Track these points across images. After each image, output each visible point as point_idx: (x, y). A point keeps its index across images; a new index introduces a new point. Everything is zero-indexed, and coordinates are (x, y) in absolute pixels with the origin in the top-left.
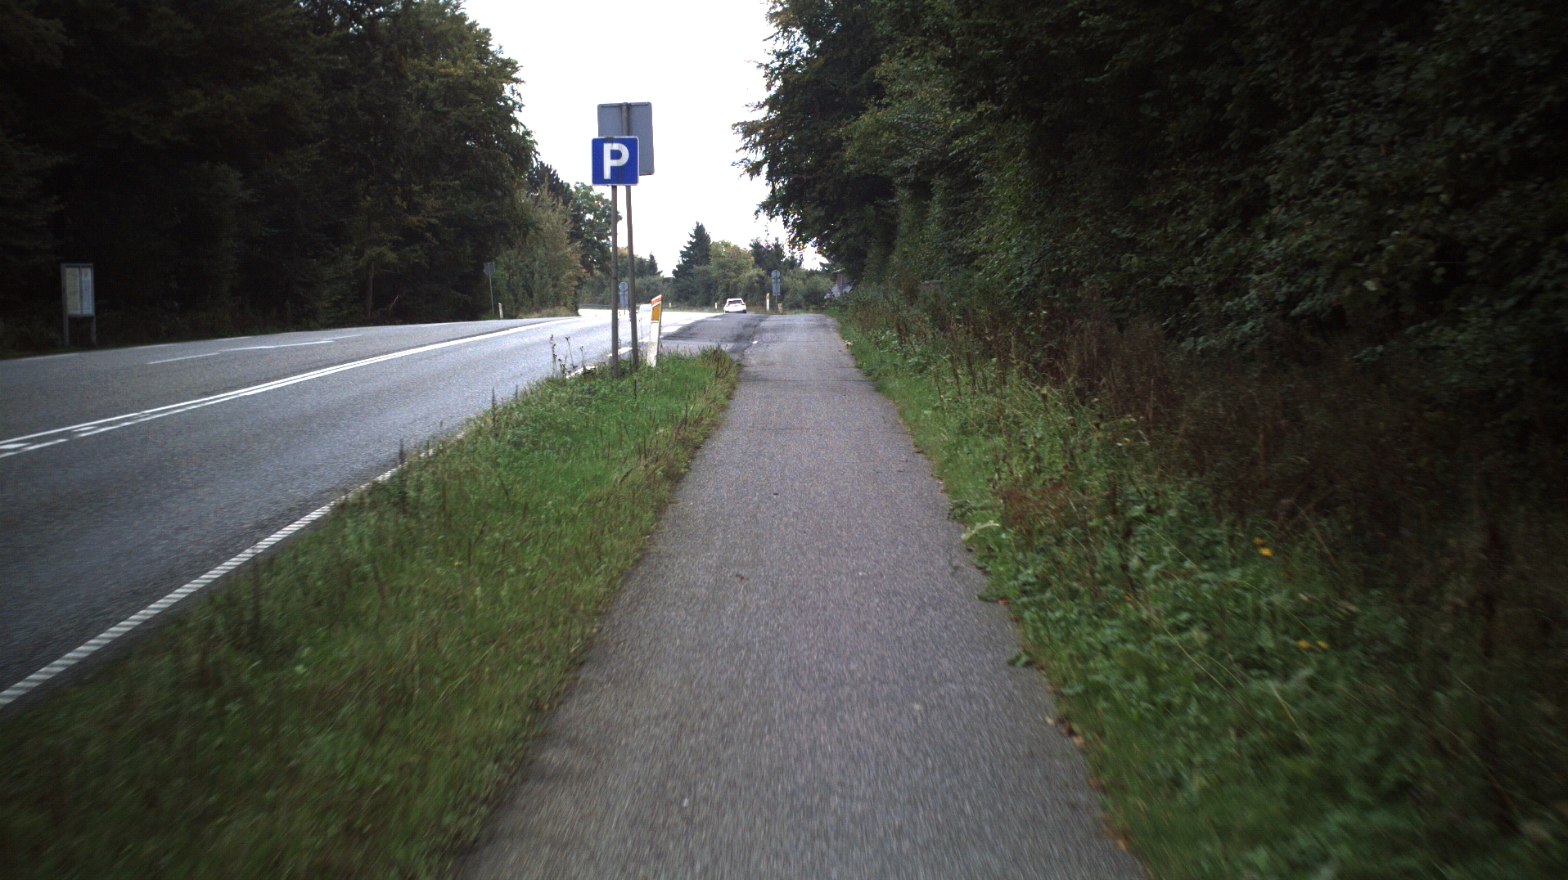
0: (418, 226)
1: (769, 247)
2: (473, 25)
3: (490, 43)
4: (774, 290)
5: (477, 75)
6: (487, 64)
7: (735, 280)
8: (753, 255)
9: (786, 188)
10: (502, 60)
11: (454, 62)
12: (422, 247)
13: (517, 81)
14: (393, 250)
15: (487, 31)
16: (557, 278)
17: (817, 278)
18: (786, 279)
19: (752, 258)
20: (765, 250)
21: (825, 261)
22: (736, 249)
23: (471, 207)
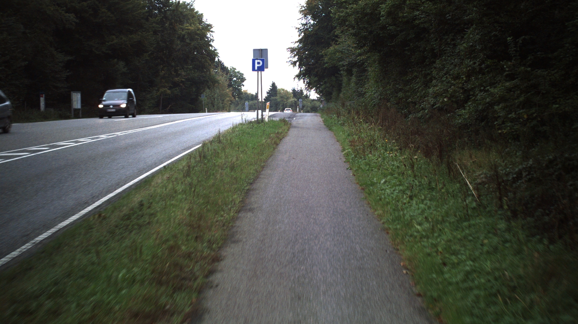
0: (178, 82)
1: (298, 91)
2: (197, 12)
3: (203, 18)
4: (300, 106)
5: (198, 29)
6: (202, 26)
7: (286, 102)
8: (293, 93)
9: (305, 70)
10: (207, 24)
11: (191, 25)
12: (179, 88)
13: (212, 32)
14: (169, 89)
15: (202, 14)
16: (223, 100)
17: (315, 102)
18: (304, 102)
19: (292, 95)
20: (297, 92)
21: (318, 96)
22: (286, 91)
23: (196, 75)
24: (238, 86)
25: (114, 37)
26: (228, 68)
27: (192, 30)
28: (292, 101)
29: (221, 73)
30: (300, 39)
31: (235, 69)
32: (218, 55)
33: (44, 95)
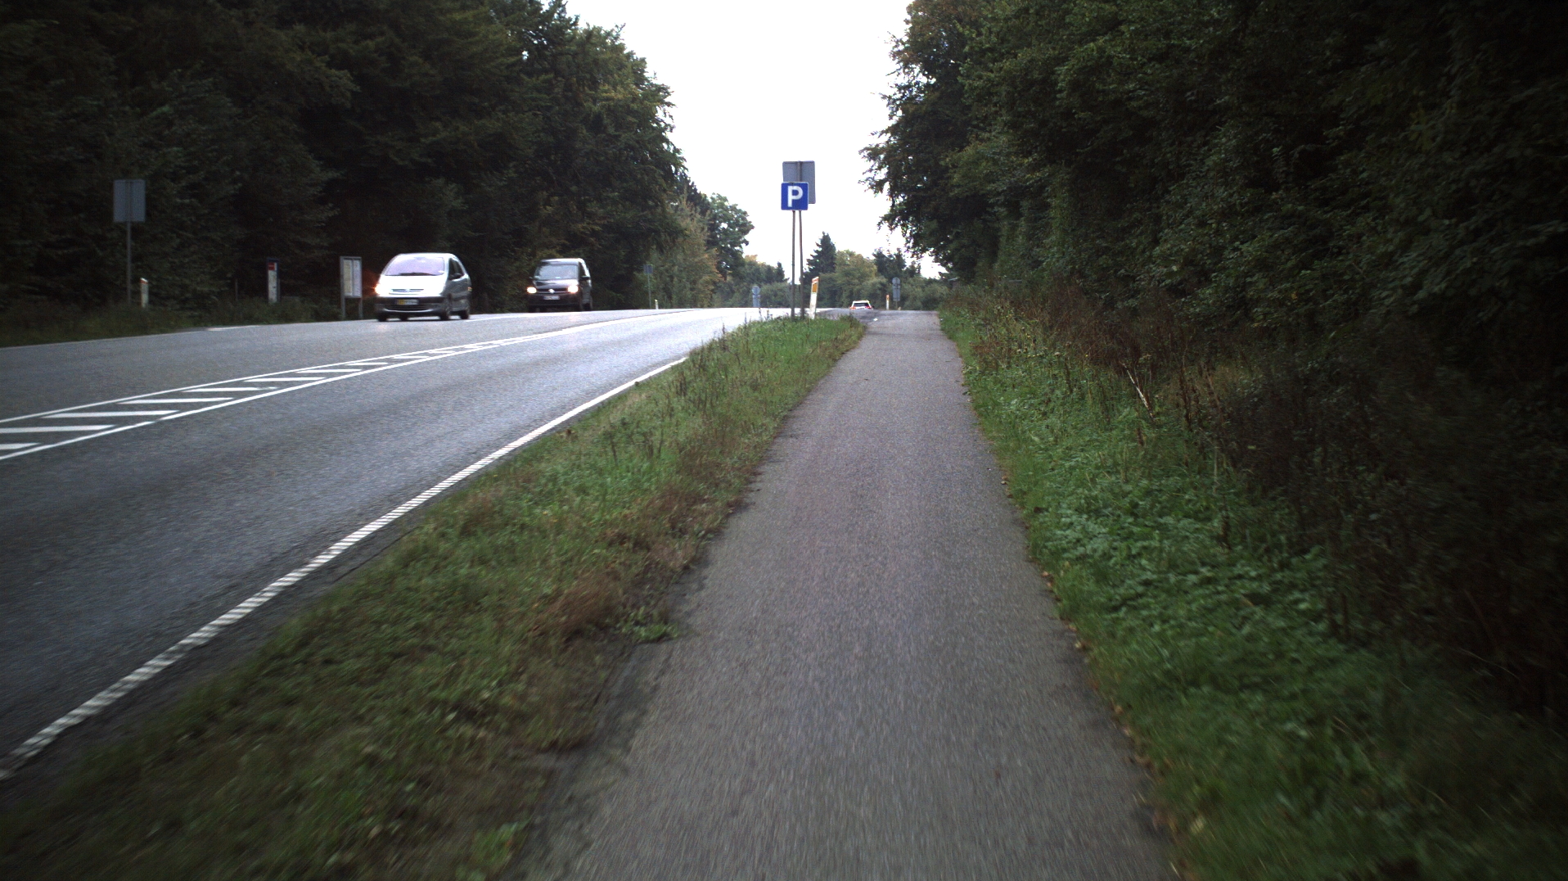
1: (891, 256)
2: (630, 55)
3: (646, 70)
4: (894, 294)
5: (635, 99)
6: (642, 89)
7: (858, 287)
8: (876, 264)
9: (905, 203)
10: (656, 85)
11: (615, 88)
12: (584, 250)
13: (669, 104)
15: (643, 60)
16: (694, 282)
17: (936, 286)
18: (907, 287)
19: (875, 267)
20: (887, 259)
22: (860, 257)
23: (628, 216)
24: (733, 245)
25: (438, 124)
26: (705, 196)
27: (619, 100)
28: (874, 285)
29: (687, 210)
30: (893, 126)
31: (725, 200)
32: (684, 164)
33: (276, 264)
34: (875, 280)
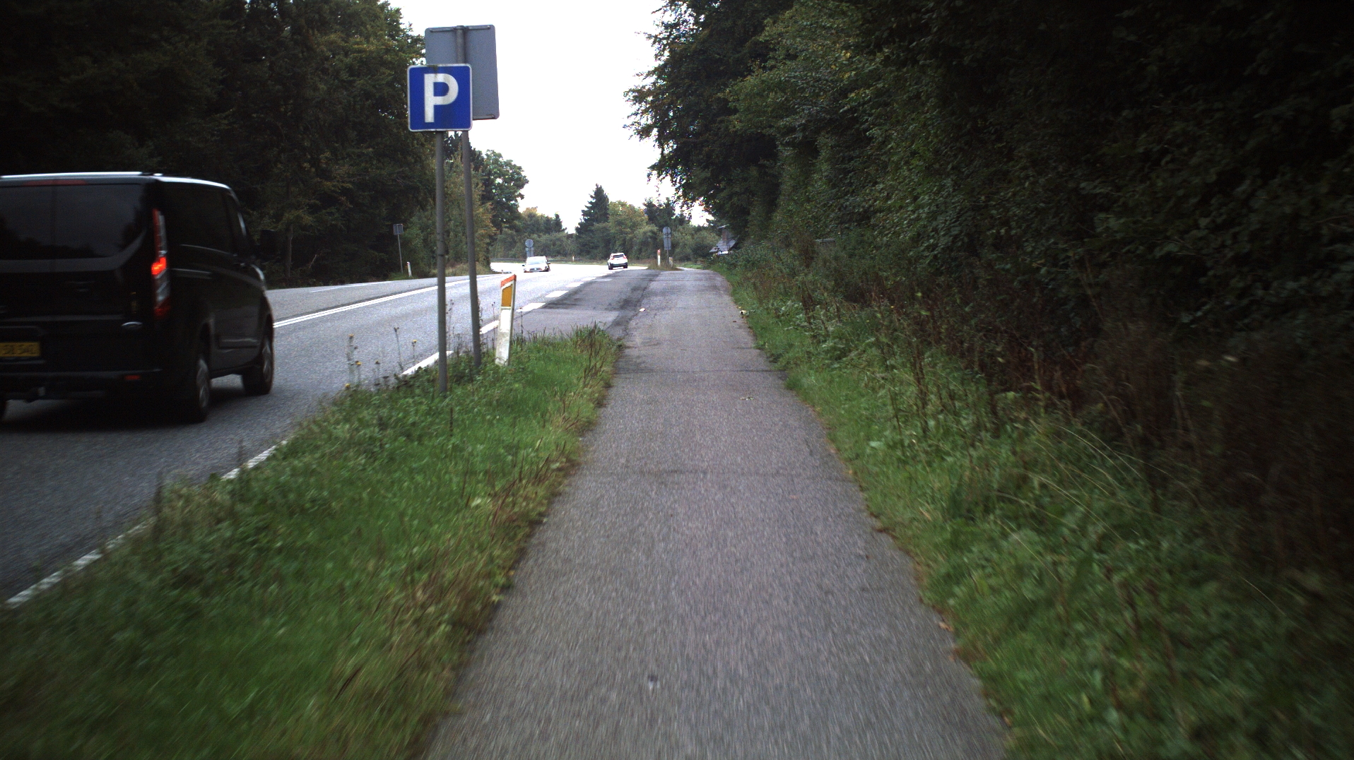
0: (333, 191)
1: (660, 205)
2: (385, 5)
4: (665, 245)
5: (388, 51)
6: (398, 40)
7: (631, 235)
8: (646, 213)
10: (411, 37)
11: (367, 39)
12: (338, 210)
14: (310, 213)
15: (398, 11)
17: (705, 233)
18: (676, 234)
19: (646, 216)
20: (657, 208)
22: (632, 208)
23: (385, 173)
24: (509, 199)
26: (480, 153)
27: (371, 52)
28: (645, 233)
30: (660, 67)
31: (500, 156)
34: (648, 228)
